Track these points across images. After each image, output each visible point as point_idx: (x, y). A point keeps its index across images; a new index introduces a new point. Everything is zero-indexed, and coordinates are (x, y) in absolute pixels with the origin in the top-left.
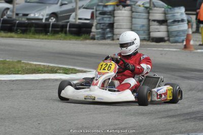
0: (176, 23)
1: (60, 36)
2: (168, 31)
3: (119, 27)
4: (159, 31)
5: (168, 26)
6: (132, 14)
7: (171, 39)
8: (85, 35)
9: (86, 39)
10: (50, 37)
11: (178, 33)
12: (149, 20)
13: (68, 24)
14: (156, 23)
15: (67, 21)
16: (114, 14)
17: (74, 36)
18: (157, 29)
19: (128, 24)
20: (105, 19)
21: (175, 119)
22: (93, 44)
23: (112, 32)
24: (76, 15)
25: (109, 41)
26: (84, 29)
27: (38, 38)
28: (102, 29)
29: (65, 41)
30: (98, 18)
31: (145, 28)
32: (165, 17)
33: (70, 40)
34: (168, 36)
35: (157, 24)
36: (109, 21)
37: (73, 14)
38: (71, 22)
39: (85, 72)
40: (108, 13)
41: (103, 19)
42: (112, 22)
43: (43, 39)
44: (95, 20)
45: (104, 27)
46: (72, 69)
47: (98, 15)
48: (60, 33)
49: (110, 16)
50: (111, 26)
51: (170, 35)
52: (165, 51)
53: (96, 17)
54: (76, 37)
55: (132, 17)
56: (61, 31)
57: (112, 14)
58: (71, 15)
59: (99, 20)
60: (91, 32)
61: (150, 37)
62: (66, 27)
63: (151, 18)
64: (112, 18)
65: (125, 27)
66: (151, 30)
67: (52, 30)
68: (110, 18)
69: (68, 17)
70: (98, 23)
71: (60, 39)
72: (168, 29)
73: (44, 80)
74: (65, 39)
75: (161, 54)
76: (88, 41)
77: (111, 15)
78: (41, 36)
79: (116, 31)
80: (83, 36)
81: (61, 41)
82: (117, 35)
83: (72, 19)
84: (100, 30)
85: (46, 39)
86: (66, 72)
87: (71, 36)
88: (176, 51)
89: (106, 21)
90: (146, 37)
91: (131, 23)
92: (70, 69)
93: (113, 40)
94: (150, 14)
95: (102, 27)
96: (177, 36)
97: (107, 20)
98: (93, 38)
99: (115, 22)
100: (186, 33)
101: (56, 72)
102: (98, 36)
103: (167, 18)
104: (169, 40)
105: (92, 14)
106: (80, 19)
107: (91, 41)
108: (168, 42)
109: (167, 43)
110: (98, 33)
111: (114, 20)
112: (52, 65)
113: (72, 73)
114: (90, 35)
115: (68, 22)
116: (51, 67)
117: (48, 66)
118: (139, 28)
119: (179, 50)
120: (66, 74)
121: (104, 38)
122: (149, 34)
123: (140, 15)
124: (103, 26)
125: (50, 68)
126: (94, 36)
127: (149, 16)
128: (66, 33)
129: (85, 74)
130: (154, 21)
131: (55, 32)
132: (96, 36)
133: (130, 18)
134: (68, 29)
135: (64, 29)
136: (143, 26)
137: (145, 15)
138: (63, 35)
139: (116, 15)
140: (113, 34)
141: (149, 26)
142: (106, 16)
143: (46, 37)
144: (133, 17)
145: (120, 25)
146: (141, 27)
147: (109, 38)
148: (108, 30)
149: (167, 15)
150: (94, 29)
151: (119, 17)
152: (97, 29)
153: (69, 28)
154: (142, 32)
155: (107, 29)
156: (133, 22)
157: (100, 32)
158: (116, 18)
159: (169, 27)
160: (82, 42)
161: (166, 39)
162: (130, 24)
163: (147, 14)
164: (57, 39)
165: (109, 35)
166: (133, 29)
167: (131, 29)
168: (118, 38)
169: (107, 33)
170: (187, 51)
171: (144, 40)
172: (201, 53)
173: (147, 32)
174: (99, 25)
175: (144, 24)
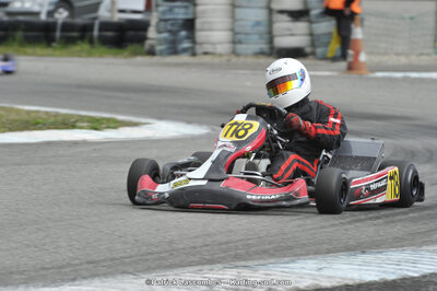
1: (79, 48)
2: (311, 35)
3: (207, 26)
4: (292, 35)
5: (311, 22)
7: (319, 51)
8: (135, 45)
9: (136, 54)
10: (57, 52)
12: (270, 11)
13: (97, 23)
14: (285, 17)
15: (93, 15)
17: (111, 48)
18: (288, 29)
19: (225, 20)
20: (176, 10)
22: (151, 65)
23: (192, 37)
24: (112, 3)
25: (185, 58)
26: (131, 33)
27: (32, 55)
28: (170, 31)
29: (91, 60)
30: (161, 9)
31: (263, 29)
32: (305, 3)
33: (101, 56)
34: (313, 44)
35: (289, 19)
36: (185, 14)
37: (106, 2)
38: (101, 20)
39: (136, 124)
41: (170, 10)
42: (190, 16)
43: (43, 56)
44: (155, 14)
45: (175, 28)
46: (108, 120)
47: (160, 2)
48: (79, 42)
49: (185, 4)
50: (189, 25)
51: (317, 43)
53: (157, 6)
54: (115, 50)
55: (234, 6)
58: (101, 3)
59: (164, 12)
60: (145, 39)
61: (272, 48)
62: (92, 31)
63: (275, 6)
64: (191, 8)
65: (219, 26)
66: (275, 32)
67: (61, 37)
68: (186, 7)
69: (96, 7)
70: (161, 21)
71: (81, 56)
72: (311, 29)
74: (90, 55)
76: (139, 59)
77: (188, 1)
78: (38, 50)
79: (200, 35)
80: (131, 48)
81: (82, 59)
82: (201, 44)
83: (103, 13)
84: (165, 35)
86: (95, 125)
87: (103, 49)
88: (331, 76)
89: (178, 14)
90: (265, 47)
91: (232, 17)
92: (104, 119)
93: (194, 54)
95: (169, 27)
97: (180, 13)
98: (151, 53)
99: (197, 15)
101: (73, 126)
102: (163, 47)
103: (310, 6)
104: (313, 54)
106: (121, 11)
107: (147, 59)
108: (311, 57)
109: (310, 60)
110: (161, 42)
111: (194, 13)
112: (63, 112)
113: (108, 127)
114: (143, 45)
115: (96, 19)
118: (248, 29)
120: (96, 129)
121: (174, 50)
122: (271, 41)
124: (172, 25)
126: (152, 47)
127: (269, 2)
128: (91, 42)
129: (136, 129)
130: (282, 12)
132: (158, 48)
133: (229, 8)
134: (96, 33)
135: (88, 34)
136: (258, 24)
138: (86, 46)
139: (198, 2)
140: (194, 42)
141: (270, 23)
142: (178, 4)
143: (50, 51)
144: (236, 4)
145: (209, 23)
146: (253, 26)
147: (185, 50)
148: (183, 33)
150: (152, 33)
151: (206, 5)
152: (159, 32)
153: (99, 31)
154: (255, 37)
155: (179, 31)
156: (237, 17)
157: (165, 40)
158: (199, 8)
159: (314, 26)
160: (128, 60)
161: (308, 50)
162: (230, 20)
164: (72, 55)
165: (186, 45)
166: (237, 30)
167: (232, 30)
168: (206, 50)
169: (181, 41)
170: (353, 75)
171: (261, 53)
172: (384, 79)
173: (266, 36)
174: (163, 23)
175: (258, 19)
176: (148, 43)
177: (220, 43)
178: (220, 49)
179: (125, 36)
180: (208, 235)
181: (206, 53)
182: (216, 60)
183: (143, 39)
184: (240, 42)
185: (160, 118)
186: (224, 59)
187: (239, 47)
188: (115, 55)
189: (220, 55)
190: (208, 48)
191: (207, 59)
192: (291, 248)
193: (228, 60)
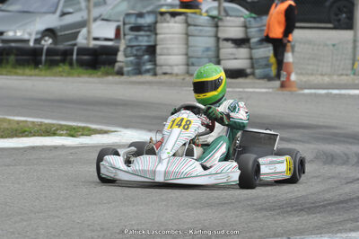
0: (266, 44)
1: (60, 69)
2: (251, 58)
3: (165, 51)
4: (236, 59)
5: (251, 48)
6: (187, 29)
7: (257, 72)
8: (107, 67)
9: (107, 74)
10: (43, 73)
12: (218, 39)
13: (76, 48)
14: (230, 44)
15: (73, 42)
16: (155, 29)
17: (87, 69)
18: (232, 54)
19: (181, 46)
20: (140, 38)
22: (121, 83)
23: (153, 60)
24: (89, 32)
25: (148, 77)
26: (104, 57)
27: (23, 75)
28: (136, 56)
29: (70, 79)
30: (128, 37)
31: (211, 53)
32: (246, 33)
33: (79, 76)
34: (252, 67)
35: (233, 45)
36: (148, 41)
37: (84, 31)
38: (79, 45)
39: (106, 132)
40: (146, 29)
41: (136, 38)
42: (152, 43)
43: (31, 75)
44: (123, 41)
45: (139, 53)
46: (83, 128)
47: (127, 31)
48: (61, 64)
49: (148, 33)
50: (152, 50)
51: (255, 65)
52: (247, 92)
53: (125, 35)
54: (90, 71)
55: (187, 35)
56: (63, 61)
57: (152, 29)
58: (79, 32)
59: (130, 40)
60: (115, 61)
62: (72, 54)
63: (222, 35)
64: (153, 36)
65: (176, 51)
66: (221, 57)
67: (46, 60)
68: (148, 36)
69: (75, 36)
70: (128, 46)
71: (62, 76)
72: (251, 54)
73: (33, 148)
74: (69, 75)
76: (110, 78)
77: (150, 31)
78: (27, 71)
79: (160, 59)
80: (102, 69)
81: (63, 79)
82: (161, 66)
83: (81, 40)
84: (132, 58)
85: (35, 75)
86: (72, 133)
87: (80, 70)
88: (266, 93)
89: (142, 41)
91: (187, 43)
92: (80, 127)
93: (155, 74)
94: (220, 28)
95: (135, 52)
96: (267, 66)
97: (144, 41)
98: (120, 73)
99: (158, 43)
101: (54, 134)
102: (130, 69)
103: (250, 35)
104: (253, 74)
105: (118, 30)
106: (96, 39)
107: (117, 78)
108: (251, 77)
109: (250, 80)
110: (128, 64)
111: (156, 40)
112: (47, 121)
113: (82, 135)
114: (114, 67)
115: (75, 45)
116: (46, 124)
117: (41, 124)
118: (199, 54)
119: (271, 90)
120: (72, 136)
121: (139, 72)
123: (201, 31)
124: (137, 50)
125: (43, 127)
126: (121, 68)
127: (217, 32)
128: (71, 64)
129: (105, 136)
130: (227, 40)
131: (52, 64)
132: (125, 69)
133: (184, 36)
134: (75, 57)
135: (69, 57)
136: (208, 49)
137: (211, 30)
138: (67, 68)
139: (158, 31)
140: (155, 65)
141: (218, 49)
142: (142, 33)
143: (37, 71)
144: (190, 33)
145: (168, 49)
146: (203, 51)
147: (148, 71)
148: (146, 57)
149: (249, 30)
150: (120, 57)
151: (165, 34)
152: (126, 56)
153: (78, 54)
154: (205, 60)
155: (143, 55)
156: (190, 44)
157: (131, 62)
158: (159, 37)
159: (254, 51)
160: (101, 79)
161: (249, 71)
162: (185, 46)
163: (214, 29)
164: (55, 75)
165: (149, 66)
166: (190, 54)
167: (187, 54)
168: (165, 71)
169: (144, 64)
170: (285, 92)
172: (311, 95)
173: (214, 60)
174: (129, 49)
175: (208, 45)
176: (117, 65)
177: (177, 65)
178: (176, 70)
179: (99, 59)
181: (165, 74)
182: (173, 79)
184: (193, 65)
185: (126, 127)
186: (180, 78)
187: (191, 68)
188: (90, 75)
189: (177, 75)
190: (166, 69)
191: (166, 78)
193: (184, 79)
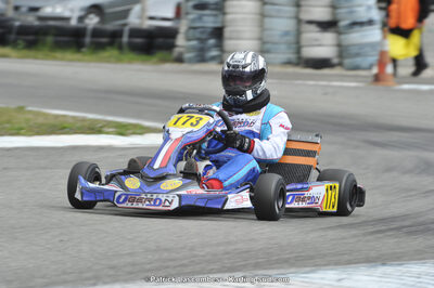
0: (357, 28)
1: (108, 54)
2: (339, 45)
3: (235, 35)
4: (320, 45)
5: (339, 33)
6: (261, 9)
7: (347, 62)
8: (164, 52)
9: (164, 61)
10: (87, 57)
11: (361, 50)
12: (299, 21)
13: (127, 29)
14: (313, 28)
15: (124, 22)
16: (223, 7)
17: (139, 54)
18: (316, 40)
19: (253, 29)
20: (205, 18)
21: (354, 232)
22: (180, 72)
23: (220, 46)
24: (143, 10)
26: (161, 40)
27: (62, 59)
28: (198, 39)
29: (120, 66)
30: (190, 17)
31: (291, 38)
32: (333, 14)
33: (130, 62)
34: (341, 55)
35: (317, 29)
36: (214, 22)
37: (138, 9)
38: (131, 25)
40: (212, 7)
41: (200, 18)
42: (219, 25)
44: (184, 22)
45: (204, 36)
46: (135, 126)
47: (189, 10)
48: (109, 48)
49: (214, 12)
50: (218, 33)
51: (345, 54)
52: (334, 86)
53: (186, 14)
54: (144, 57)
55: (262, 15)
56: (112, 44)
57: (219, 7)
58: (131, 9)
59: (193, 20)
60: (174, 46)
61: (299, 58)
62: (122, 36)
63: (304, 16)
64: (221, 16)
65: (247, 35)
66: (303, 42)
67: (91, 43)
68: (215, 16)
70: (190, 28)
71: (109, 62)
72: (339, 40)
74: (119, 61)
75: (326, 94)
76: (168, 66)
77: (218, 9)
78: (68, 55)
79: (228, 44)
80: (160, 54)
81: (111, 65)
83: (134, 19)
84: (194, 43)
86: (122, 130)
87: (131, 55)
88: (357, 87)
89: (206, 22)
90: (292, 57)
91: (261, 26)
92: (130, 124)
94: (302, 8)
95: (198, 35)
96: (358, 55)
97: (209, 21)
98: (180, 60)
99: (226, 24)
100: (379, 49)
101: (100, 132)
102: (191, 55)
103: (338, 17)
104: (340, 64)
105: (178, 8)
106: (151, 19)
107: (176, 66)
108: (339, 68)
109: (337, 71)
110: (190, 49)
111: (223, 22)
112: (91, 116)
113: (134, 133)
114: (171, 52)
115: (126, 25)
116: (90, 120)
118: (277, 39)
119: (362, 85)
120: (122, 135)
121: (202, 59)
122: (298, 51)
123: (278, 11)
124: (202, 33)
125: (87, 124)
126: (181, 54)
127: (298, 12)
128: (120, 48)
130: (310, 22)
131: (97, 47)
132: (187, 56)
133: (258, 17)
134: (125, 39)
135: (118, 40)
136: (286, 33)
137: (290, 10)
138: (115, 52)
139: (227, 10)
140: (222, 50)
141: (299, 33)
142: (207, 12)
143: (79, 56)
144: (266, 14)
145: (238, 32)
146: (281, 36)
147: (213, 58)
148: (212, 41)
149: (337, 10)
150: (180, 41)
151: (236, 13)
152: (188, 40)
153: (129, 36)
154: (283, 47)
155: (206, 39)
156: (266, 26)
157: (194, 47)
158: (228, 17)
159: (343, 37)
160: (156, 67)
161: (335, 61)
162: (259, 29)
163: (294, 9)
164: (101, 61)
165: (214, 53)
166: (266, 39)
167: (260, 39)
169: (209, 49)
170: (379, 87)
171: (289, 63)
172: (410, 91)
173: (294, 46)
174: (192, 31)
175: (287, 29)
176: (177, 51)
179: (154, 43)
180: (229, 243)
183: (171, 47)
184: (268, 52)
187: (266, 56)
188: (144, 62)
192: (312, 258)
